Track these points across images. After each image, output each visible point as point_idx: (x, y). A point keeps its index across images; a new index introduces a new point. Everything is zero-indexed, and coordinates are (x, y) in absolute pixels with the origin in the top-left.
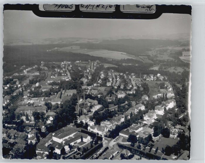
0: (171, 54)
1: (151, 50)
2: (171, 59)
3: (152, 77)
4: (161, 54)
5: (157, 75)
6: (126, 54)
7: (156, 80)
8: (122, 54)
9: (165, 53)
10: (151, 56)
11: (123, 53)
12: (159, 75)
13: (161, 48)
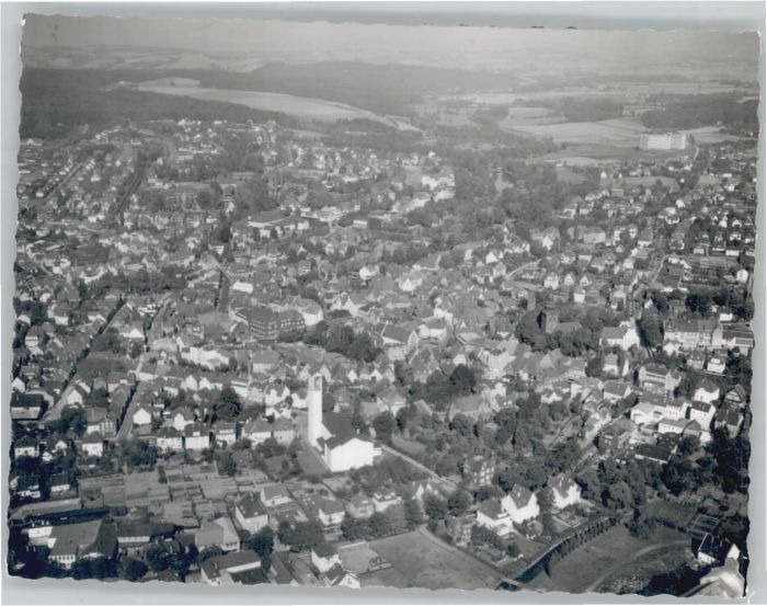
0: (479, 112)
1: (422, 101)
2: (474, 125)
3: (416, 157)
4: (450, 113)
5: (427, 154)
6: (348, 106)
7: (425, 164)
8: (337, 106)
9: (462, 111)
10: (421, 115)
11: (341, 105)
12: (431, 154)
13: (455, 97)
